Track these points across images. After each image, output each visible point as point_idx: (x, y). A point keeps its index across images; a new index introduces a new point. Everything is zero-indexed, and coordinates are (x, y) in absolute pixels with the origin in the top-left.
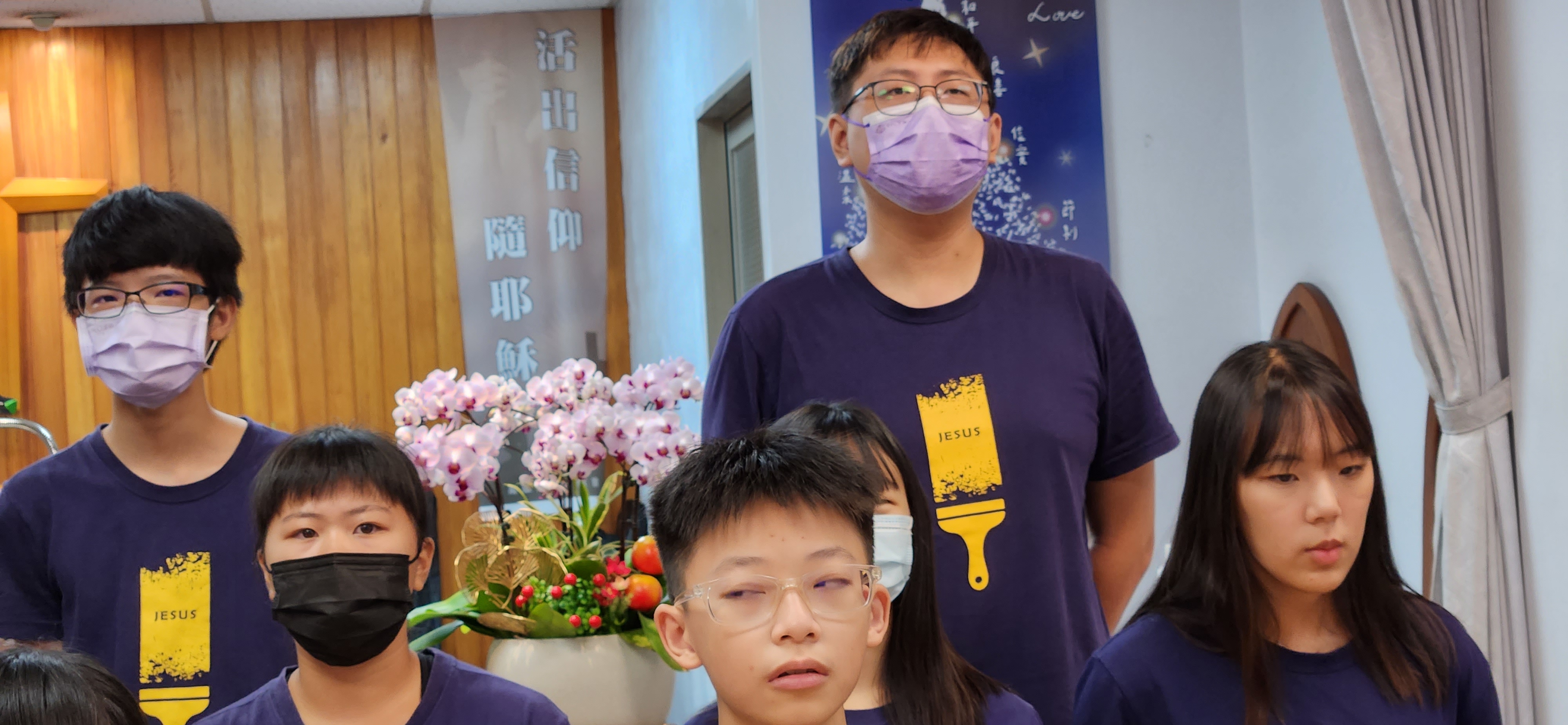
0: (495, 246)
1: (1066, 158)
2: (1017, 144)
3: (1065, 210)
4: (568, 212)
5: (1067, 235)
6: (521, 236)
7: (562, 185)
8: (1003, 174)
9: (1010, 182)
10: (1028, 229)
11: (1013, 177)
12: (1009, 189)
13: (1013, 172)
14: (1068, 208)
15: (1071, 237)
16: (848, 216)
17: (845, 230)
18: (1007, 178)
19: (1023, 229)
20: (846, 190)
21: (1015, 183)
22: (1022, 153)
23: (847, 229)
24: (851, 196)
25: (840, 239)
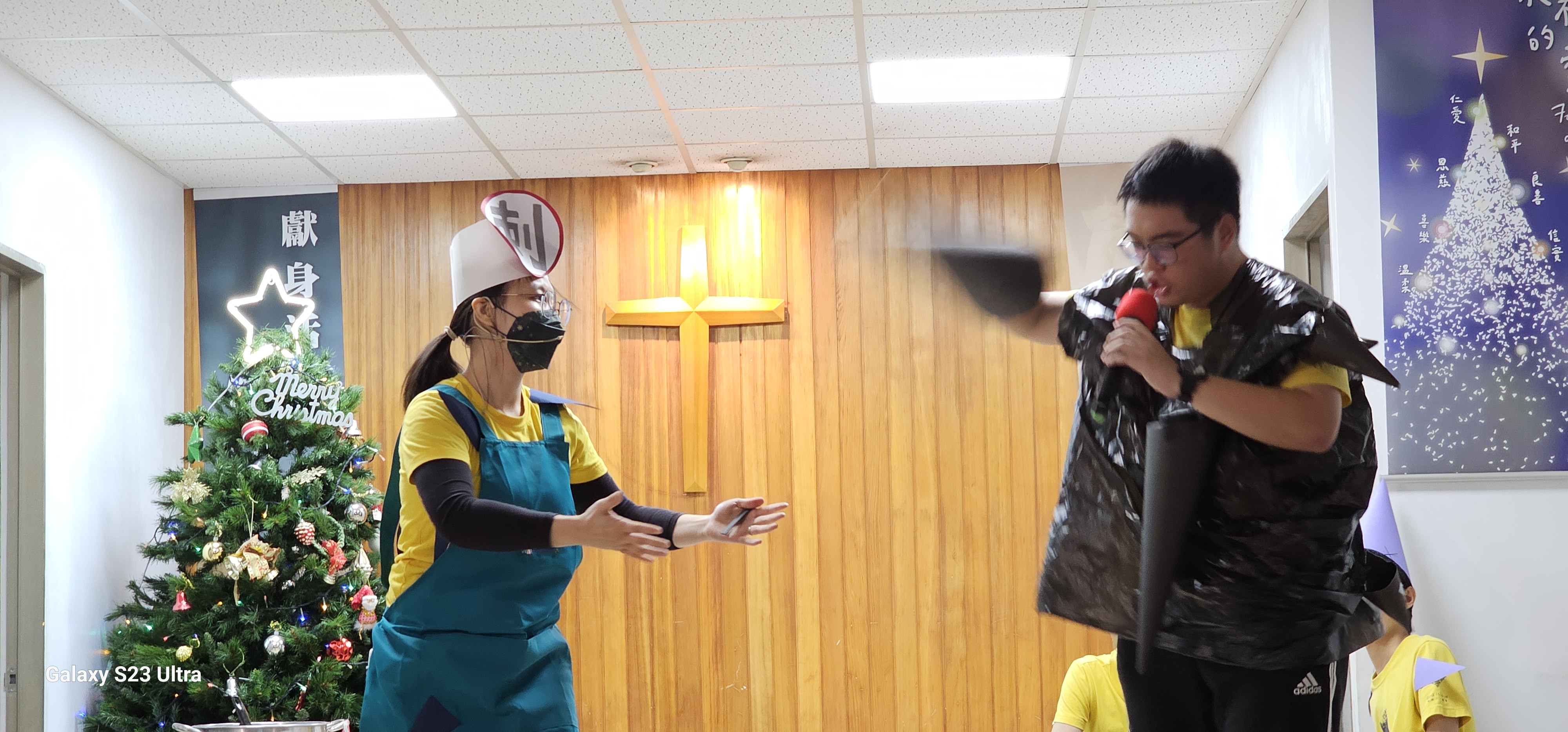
2: (1553, 244)
8: (1540, 269)
9: (1546, 276)
10: (1562, 316)
11: (1549, 272)
12: (1545, 281)
13: (1549, 267)
16: (1406, 303)
17: (1404, 314)
18: (1544, 273)
19: (1557, 317)
20: (1405, 281)
21: (1550, 276)
22: (1557, 251)
23: (1406, 313)
24: (1409, 286)
25: (1399, 322)
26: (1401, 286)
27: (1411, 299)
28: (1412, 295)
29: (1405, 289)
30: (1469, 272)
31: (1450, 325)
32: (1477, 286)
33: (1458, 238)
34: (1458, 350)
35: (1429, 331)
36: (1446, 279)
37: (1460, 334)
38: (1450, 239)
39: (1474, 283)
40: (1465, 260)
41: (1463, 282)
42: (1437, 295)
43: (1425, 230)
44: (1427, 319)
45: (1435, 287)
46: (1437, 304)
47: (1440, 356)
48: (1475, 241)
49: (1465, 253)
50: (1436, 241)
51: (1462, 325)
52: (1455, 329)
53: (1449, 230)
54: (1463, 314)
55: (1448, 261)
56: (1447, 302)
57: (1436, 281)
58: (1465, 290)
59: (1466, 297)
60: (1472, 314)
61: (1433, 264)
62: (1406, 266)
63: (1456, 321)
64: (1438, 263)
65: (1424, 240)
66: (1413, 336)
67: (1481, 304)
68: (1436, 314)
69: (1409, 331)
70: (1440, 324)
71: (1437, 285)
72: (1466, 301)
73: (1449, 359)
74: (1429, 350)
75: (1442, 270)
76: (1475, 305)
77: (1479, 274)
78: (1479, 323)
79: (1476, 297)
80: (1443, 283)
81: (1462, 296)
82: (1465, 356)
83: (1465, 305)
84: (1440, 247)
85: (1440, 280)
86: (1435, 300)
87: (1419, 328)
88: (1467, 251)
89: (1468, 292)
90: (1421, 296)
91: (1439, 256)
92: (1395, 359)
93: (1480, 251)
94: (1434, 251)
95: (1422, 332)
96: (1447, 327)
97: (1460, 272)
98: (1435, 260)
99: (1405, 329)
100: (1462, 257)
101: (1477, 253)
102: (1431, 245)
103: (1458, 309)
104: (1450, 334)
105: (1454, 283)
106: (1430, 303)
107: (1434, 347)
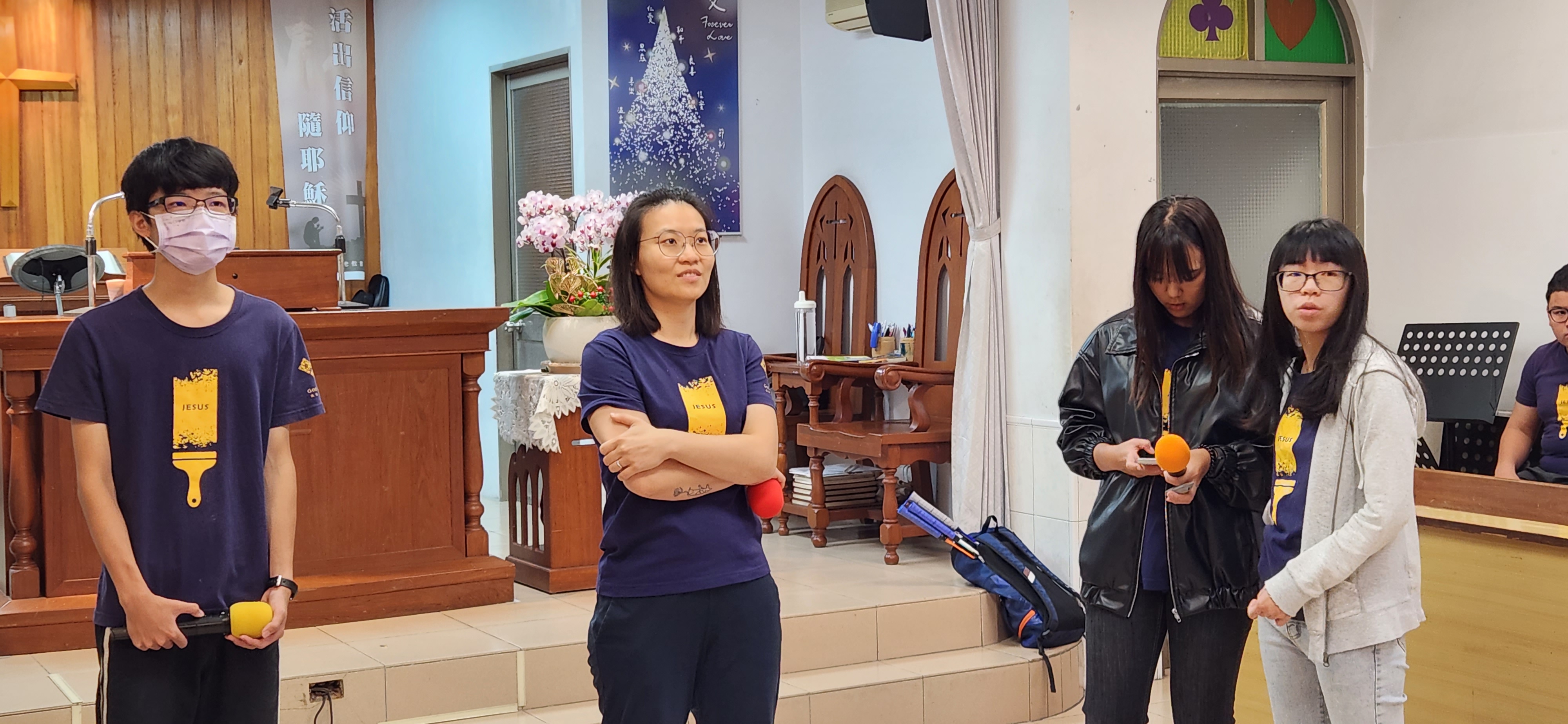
0: (305, 129)
1: (721, 108)
2: (699, 99)
3: (720, 133)
4: (347, 113)
5: (720, 146)
6: (318, 124)
7: (344, 98)
8: (692, 114)
9: (696, 118)
10: (703, 141)
11: (697, 116)
12: (694, 121)
13: (697, 113)
14: (721, 132)
15: (722, 147)
16: (621, 130)
17: (620, 137)
18: (694, 116)
19: (701, 142)
20: (621, 117)
21: (698, 119)
22: (702, 104)
23: (621, 137)
24: (623, 120)
25: (617, 141)
26: (619, 120)
27: (624, 128)
28: (624, 126)
29: (621, 122)
30: (655, 114)
31: (644, 144)
32: (659, 122)
33: (650, 93)
34: (649, 159)
35: (633, 147)
36: (643, 117)
37: (650, 150)
38: (645, 93)
39: (658, 120)
40: (653, 106)
41: (652, 119)
42: (638, 126)
43: (632, 87)
44: (632, 141)
45: (637, 123)
46: (638, 132)
47: (638, 162)
48: (659, 96)
49: (653, 102)
50: (638, 94)
51: (651, 145)
52: (647, 147)
53: (645, 88)
54: (651, 138)
55: (644, 106)
56: (643, 131)
57: (637, 118)
58: (653, 124)
59: (654, 128)
60: (657, 138)
61: (636, 107)
62: (621, 108)
63: (648, 142)
64: (639, 107)
65: (631, 93)
66: (625, 150)
67: (661, 133)
68: (637, 137)
69: (623, 147)
70: (639, 144)
71: (638, 120)
72: (654, 131)
73: (643, 164)
74: (632, 159)
75: (641, 111)
76: (658, 133)
77: (661, 115)
78: (660, 145)
79: (660, 129)
80: (641, 119)
81: (651, 127)
82: (652, 163)
83: (652, 133)
84: (640, 98)
85: (639, 117)
86: (636, 129)
87: (628, 145)
88: (654, 101)
89: (655, 126)
90: (630, 127)
91: (639, 103)
92: (615, 164)
93: (661, 101)
94: (636, 100)
95: (629, 148)
96: (643, 146)
97: (651, 113)
98: (637, 105)
99: (620, 146)
100: (651, 104)
101: (660, 102)
102: (635, 96)
103: (649, 136)
104: (644, 150)
105: (647, 120)
106: (634, 131)
107: (636, 157)
